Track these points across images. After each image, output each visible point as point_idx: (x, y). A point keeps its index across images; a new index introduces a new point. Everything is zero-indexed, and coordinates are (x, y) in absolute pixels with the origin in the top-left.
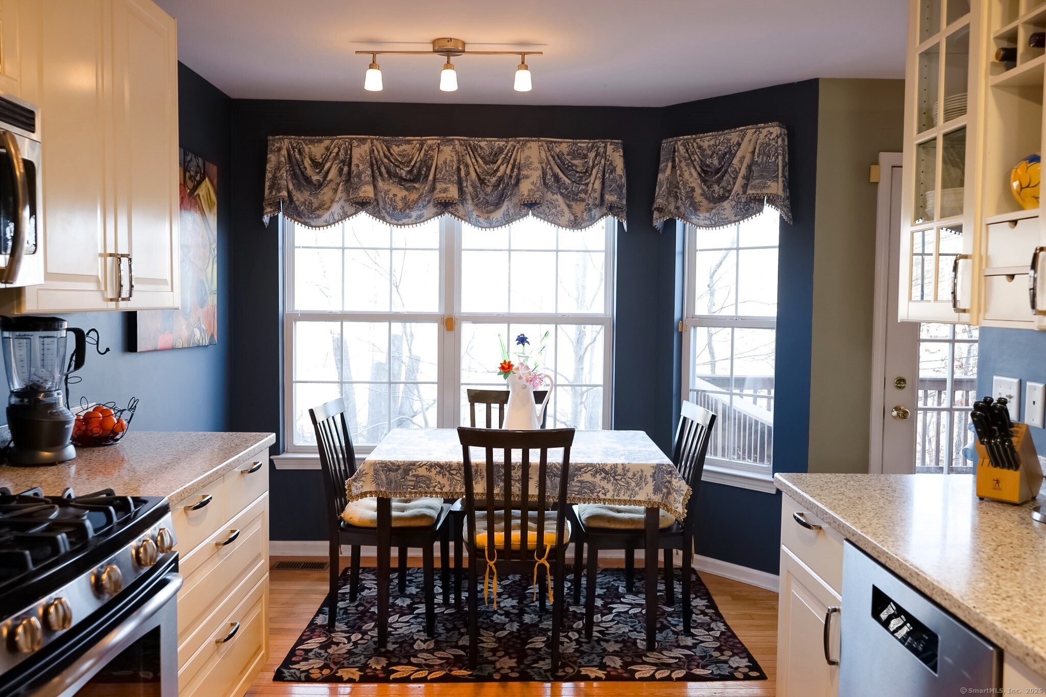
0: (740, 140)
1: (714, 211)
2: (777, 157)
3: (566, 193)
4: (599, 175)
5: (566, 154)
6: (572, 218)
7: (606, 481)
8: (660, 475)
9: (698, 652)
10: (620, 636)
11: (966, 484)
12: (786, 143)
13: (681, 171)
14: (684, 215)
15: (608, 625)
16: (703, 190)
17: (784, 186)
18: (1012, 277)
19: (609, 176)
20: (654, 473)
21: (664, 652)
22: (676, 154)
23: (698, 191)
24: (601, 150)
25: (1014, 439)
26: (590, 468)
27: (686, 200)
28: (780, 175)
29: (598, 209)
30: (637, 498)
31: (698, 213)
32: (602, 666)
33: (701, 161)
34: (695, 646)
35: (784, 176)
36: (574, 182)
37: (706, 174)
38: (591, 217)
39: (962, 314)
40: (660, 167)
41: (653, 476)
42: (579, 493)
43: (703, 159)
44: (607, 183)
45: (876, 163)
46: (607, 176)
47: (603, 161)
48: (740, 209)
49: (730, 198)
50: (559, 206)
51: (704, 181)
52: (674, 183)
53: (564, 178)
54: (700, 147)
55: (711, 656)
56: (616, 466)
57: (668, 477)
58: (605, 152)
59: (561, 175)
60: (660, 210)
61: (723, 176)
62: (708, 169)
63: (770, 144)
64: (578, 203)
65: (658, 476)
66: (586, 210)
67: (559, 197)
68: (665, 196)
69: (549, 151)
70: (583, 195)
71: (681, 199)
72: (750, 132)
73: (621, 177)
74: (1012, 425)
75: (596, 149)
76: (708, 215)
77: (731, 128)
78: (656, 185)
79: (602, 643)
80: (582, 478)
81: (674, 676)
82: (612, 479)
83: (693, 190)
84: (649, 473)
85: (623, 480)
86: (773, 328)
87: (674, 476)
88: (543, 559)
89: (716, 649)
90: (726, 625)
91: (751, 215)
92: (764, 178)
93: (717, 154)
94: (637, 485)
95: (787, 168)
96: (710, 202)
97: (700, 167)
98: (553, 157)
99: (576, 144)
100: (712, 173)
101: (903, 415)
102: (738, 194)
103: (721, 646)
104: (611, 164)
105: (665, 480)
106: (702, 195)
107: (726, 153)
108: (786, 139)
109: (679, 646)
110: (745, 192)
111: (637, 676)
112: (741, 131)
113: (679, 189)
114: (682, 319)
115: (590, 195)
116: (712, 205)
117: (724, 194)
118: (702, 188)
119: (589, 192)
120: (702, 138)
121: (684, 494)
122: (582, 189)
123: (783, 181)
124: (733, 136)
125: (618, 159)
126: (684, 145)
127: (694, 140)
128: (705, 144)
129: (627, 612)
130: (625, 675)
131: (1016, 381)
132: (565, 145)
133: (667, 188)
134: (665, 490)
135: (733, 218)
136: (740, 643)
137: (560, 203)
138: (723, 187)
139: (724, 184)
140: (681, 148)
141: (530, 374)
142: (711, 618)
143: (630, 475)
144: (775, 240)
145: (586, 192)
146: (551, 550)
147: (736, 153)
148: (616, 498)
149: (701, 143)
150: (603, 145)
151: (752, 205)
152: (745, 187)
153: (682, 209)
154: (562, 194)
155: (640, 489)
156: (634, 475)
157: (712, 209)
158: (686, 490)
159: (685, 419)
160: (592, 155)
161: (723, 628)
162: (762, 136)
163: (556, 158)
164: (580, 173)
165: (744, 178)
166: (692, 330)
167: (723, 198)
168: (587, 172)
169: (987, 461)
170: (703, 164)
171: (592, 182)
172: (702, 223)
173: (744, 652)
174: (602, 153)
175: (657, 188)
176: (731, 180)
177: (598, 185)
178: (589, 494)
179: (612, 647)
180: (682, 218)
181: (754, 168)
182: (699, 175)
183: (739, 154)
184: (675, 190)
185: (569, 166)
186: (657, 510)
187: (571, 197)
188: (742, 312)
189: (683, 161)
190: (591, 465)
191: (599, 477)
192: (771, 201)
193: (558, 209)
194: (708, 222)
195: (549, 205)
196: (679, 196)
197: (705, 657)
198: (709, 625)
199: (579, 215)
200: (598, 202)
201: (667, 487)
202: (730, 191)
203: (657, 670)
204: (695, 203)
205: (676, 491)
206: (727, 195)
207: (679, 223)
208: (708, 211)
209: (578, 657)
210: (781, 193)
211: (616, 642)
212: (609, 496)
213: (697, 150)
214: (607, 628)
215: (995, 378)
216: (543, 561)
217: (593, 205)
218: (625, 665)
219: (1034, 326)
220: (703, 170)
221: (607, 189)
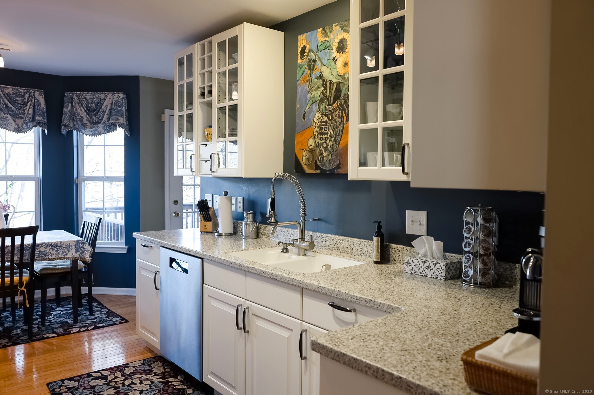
0: (105, 98)
1: (94, 128)
2: (123, 107)
3: (12, 113)
4: (31, 106)
5: (12, 94)
6: (17, 127)
7: (52, 250)
8: (78, 245)
9: (98, 319)
10: (59, 322)
11: (198, 230)
12: (126, 101)
13: (76, 108)
14: (78, 129)
15: (51, 319)
16: (88, 118)
17: (126, 119)
18: (206, 161)
19: (37, 107)
20: (75, 244)
21: (82, 323)
22: (73, 100)
23: (85, 119)
24: (32, 94)
25: (210, 212)
26: (44, 245)
27: (79, 122)
28: (124, 115)
29: (31, 123)
30: (68, 256)
31: (86, 129)
32: (55, 333)
33: (86, 105)
34: (96, 318)
35: (126, 115)
36: (17, 108)
37: (89, 111)
38: (28, 127)
39: (193, 173)
40: (65, 105)
41: (75, 246)
42: (38, 257)
43: (87, 104)
44: (36, 111)
45: (164, 113)
46: (36, 107)
47: (33, 99)
48: (106, 128)
49: (102, 123)
50: (9, 120)
51: (88, 114)
52: (72, 113)
53: (11, 106)
54: (85, 98)
55: (104, 320)
56: (57, 243)
57: (82, 245)
58: (34, 95)
59: (9, 104)
60: (65, 126)
61: (97, 113)
62: (90, 109)
63: (119, 101)
64: (19, 119)
65: (77, 245)
66: (24, 123)
67: (9, 116)
68: (68, 119)
69: (2, 91)
70: (22, 116)
71: (76, 121)
72: (110, 95)
73: (44, 108)
74: (209, 208)
75: (29, 93)
76: (91, 130)
77: (100, 92)
78: (63, 113)
79: (51, 325)
80: (40, 250)
81: (89, 329)
82: (55, 249)
83: (82, 117)
84: (73, 245)
85: (60, 249)
86: (123, 181)
87: (85, 244)
88: (22, 288)
89: (106, 317)
90: (108, 309)
91: (111, 131)
92: (117, 116)
93: (94, 102)
94: (67, 250)
95: (127, 112)
96: (91, 124)
97: (86, 107)
98: (4, 95)
99: (18, 89)
100: (92, 111)
101: (177, 215)
102: (105, 122)
103: (107, 316)
104: (38, 101)
105: (80, 247)
106: (87, 120)
107: (98, 103)
108: (126, 100)
109: (88, 320)
110: (108, 121)
111: (72, 332)
112: (106, 93)
113: (75, 116)
114: (77, 177)
115: (26, 116)
116: (92, 125)
117: (98, 121)
118: (87, 117)
119: (26, 114)
120: (86, 94)
121: (90, 251)
122: (22, 113)
123: (126, 118)
124: (102, 95)
125: (42, 100)
126: (77, 96)
127: (82, 94)
128: (88, 97)
129: (60, 313)
130: (66, 333)
131: (211, 195)
132: (11, 89)
133: (69, 116)
134: (81, 251)
135: (103, 132)
136: (116, 313)
137: (9, 119)
138: (97, 118)
139: (98, 116)
140: (76, 98)
141: (2, 205)
142: (101, 308)
143: (64, 246)
144: (122, 142)
145: (24, 114)
146: (26, 284)
147: (103, 103)
148: (57, 257)
149: (86, 96)
150: (33, 91)
151: (112, 127)
152: (109, 119)
153: (77, 126)
154: (10, 114)
155: (69, 252)
156: (66, 246)
157: (93, 127)
158: (90, 250)
159: (85, 222)
160: (27, 96)
161: (107, 310)
162: (115, 97)
163: (6, 95)
164: (20, 104)
165: (108, 115)
166: (83, 183)
167: (98, 123)
168: (25, 104)
169: (203, 220)
170: (87, 107)
171: (27, 109)
172: (87, 133)
173: (118, 316)
174: (32, 95)
175: (63, 115)
176: (101, 115)
177: (31, 111)
178: (44, 257)
179: (56, 326)
180: (77, 130)
181: (112, 111)
182: (86, 111)
183: (105, 104)
184: (73, 117)
185: (14, 100)
186: (77, 261)
187: (15, 116)
188: (108, 174)
189: (77, 104)
190: (44, 243)
191: (48, 248)
192: (121, 126)
193: (8, 122)
194: (91, 133)
195: (3, 119)
196: (75, 120)
197: (102, 320)
198: (101, 310)
199: (20, 125)
200: (31, 119)
201: (82, 250)
202: (101, 120)
203: (80, 329)
204: (84, 124)
205: (86, 251)
206: (100, 121)
207: (75, 132)
208: (91, 128)
209: (41, 332)
210: (125, 123)
211: (58, 324)
212: (54, 257)
213: (84, 100)
214: (52, 321)
215: (206, 195)
216: (23, 289)
217: (28, 121)
218: (65, 330)
219: (211, 176)
220: (87, 109)
221: (36, 114)
